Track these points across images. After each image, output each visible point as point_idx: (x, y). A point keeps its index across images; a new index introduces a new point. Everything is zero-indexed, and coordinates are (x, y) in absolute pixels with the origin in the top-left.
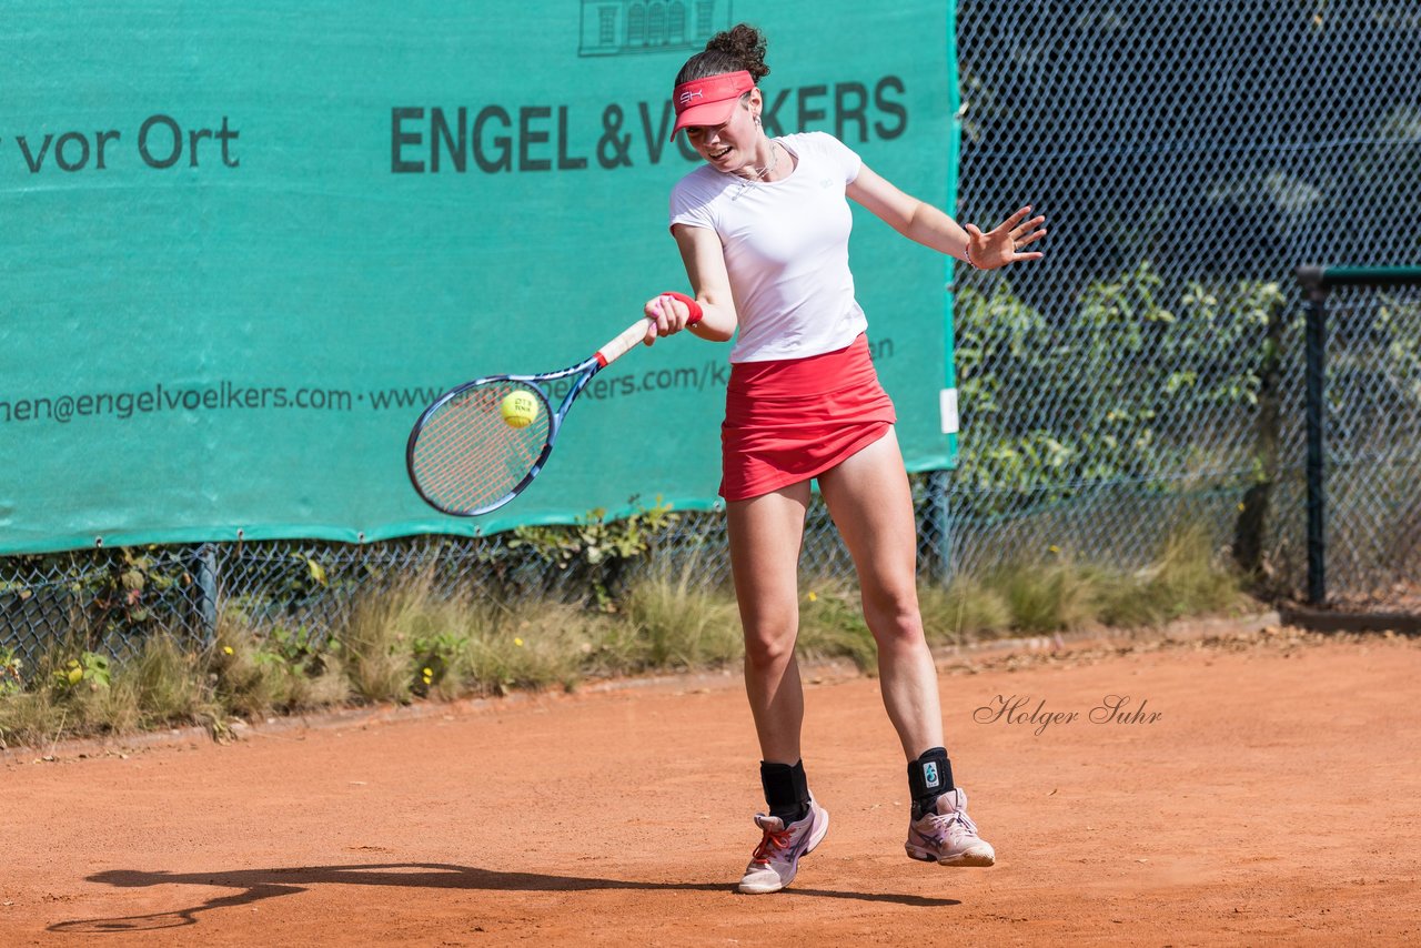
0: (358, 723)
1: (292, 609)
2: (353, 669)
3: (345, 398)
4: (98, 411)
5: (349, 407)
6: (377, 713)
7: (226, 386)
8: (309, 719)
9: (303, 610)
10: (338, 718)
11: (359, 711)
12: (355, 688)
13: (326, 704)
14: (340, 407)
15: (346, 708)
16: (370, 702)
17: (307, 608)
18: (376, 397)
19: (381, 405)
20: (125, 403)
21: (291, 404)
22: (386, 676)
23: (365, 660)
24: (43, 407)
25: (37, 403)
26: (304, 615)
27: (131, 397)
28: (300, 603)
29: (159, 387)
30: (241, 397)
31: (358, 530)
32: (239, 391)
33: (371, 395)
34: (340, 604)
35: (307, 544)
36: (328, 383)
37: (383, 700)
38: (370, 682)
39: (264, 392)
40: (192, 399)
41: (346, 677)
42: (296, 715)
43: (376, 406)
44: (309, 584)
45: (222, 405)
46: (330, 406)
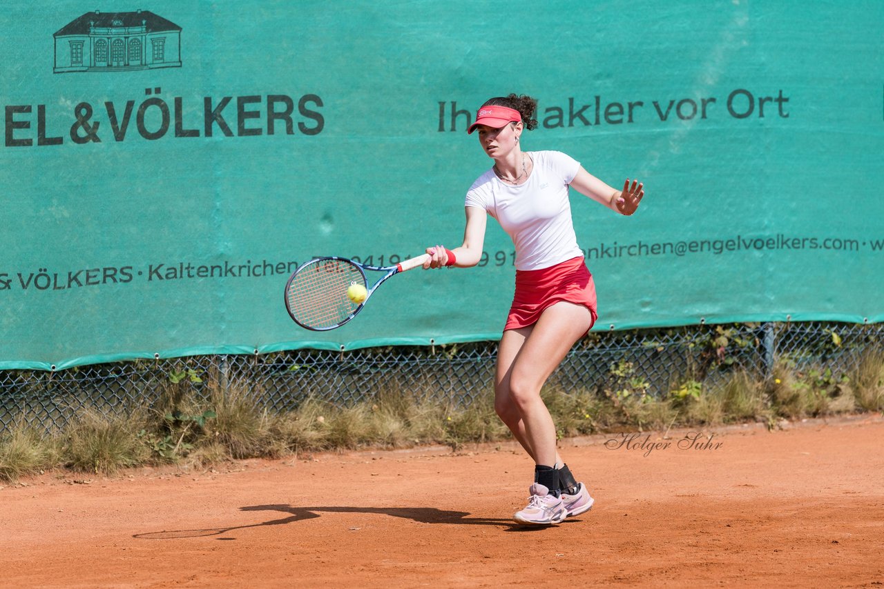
0: (857, 423)
1: (824, 359)
2: (857, 394)
3: (854, 244)
4: (702, 250)
5: (857, 249)
6: (870, 418)
7: (780, 237)
8: (828, 420)
9: (831, 360)
10: (846, 420)
11: (859, 416)
12: (858, 404)
13: (839, 412)
14: (851, 249)
15: (852, 414)
16: (866, 411)
17: (833, 359)
18: (874, 244)
19: (877, 248)
20: (718, 245)
21: (821, 247)
22: (876, 397)
23: (864, 389)
24: (668, 248)
25: (665, 245)
26: (831, 363)
27: (722, 242)
28: (828, 356)
29: (739, 237)
30: (790, 243)
31: (864, 316)
32: (788, 240)
33: (871, 243)
34: (854, 356)
35: (832, 324)
36: (844, 236)
37: (874, 410)
38: (867, 400)
39: (804, 240)
40: (759, 244)
41: (854, 397)
42: (819, 418)
43: (874, 249)
44: (834, 345)
45: (778, 247)
46: (845, 248)
